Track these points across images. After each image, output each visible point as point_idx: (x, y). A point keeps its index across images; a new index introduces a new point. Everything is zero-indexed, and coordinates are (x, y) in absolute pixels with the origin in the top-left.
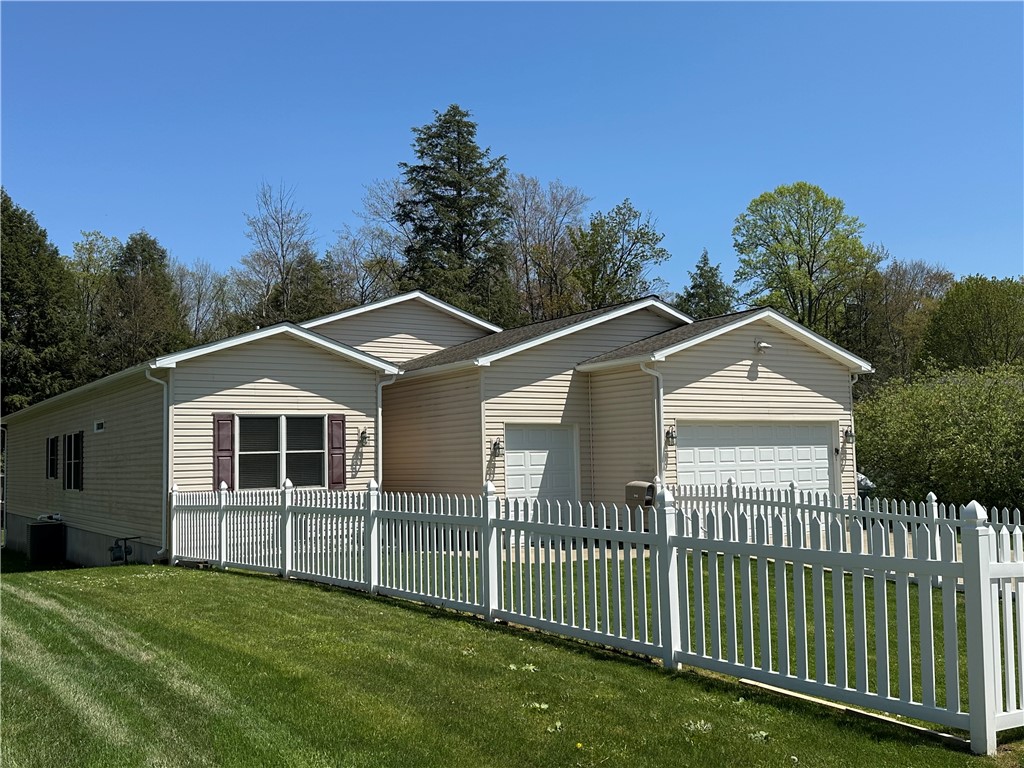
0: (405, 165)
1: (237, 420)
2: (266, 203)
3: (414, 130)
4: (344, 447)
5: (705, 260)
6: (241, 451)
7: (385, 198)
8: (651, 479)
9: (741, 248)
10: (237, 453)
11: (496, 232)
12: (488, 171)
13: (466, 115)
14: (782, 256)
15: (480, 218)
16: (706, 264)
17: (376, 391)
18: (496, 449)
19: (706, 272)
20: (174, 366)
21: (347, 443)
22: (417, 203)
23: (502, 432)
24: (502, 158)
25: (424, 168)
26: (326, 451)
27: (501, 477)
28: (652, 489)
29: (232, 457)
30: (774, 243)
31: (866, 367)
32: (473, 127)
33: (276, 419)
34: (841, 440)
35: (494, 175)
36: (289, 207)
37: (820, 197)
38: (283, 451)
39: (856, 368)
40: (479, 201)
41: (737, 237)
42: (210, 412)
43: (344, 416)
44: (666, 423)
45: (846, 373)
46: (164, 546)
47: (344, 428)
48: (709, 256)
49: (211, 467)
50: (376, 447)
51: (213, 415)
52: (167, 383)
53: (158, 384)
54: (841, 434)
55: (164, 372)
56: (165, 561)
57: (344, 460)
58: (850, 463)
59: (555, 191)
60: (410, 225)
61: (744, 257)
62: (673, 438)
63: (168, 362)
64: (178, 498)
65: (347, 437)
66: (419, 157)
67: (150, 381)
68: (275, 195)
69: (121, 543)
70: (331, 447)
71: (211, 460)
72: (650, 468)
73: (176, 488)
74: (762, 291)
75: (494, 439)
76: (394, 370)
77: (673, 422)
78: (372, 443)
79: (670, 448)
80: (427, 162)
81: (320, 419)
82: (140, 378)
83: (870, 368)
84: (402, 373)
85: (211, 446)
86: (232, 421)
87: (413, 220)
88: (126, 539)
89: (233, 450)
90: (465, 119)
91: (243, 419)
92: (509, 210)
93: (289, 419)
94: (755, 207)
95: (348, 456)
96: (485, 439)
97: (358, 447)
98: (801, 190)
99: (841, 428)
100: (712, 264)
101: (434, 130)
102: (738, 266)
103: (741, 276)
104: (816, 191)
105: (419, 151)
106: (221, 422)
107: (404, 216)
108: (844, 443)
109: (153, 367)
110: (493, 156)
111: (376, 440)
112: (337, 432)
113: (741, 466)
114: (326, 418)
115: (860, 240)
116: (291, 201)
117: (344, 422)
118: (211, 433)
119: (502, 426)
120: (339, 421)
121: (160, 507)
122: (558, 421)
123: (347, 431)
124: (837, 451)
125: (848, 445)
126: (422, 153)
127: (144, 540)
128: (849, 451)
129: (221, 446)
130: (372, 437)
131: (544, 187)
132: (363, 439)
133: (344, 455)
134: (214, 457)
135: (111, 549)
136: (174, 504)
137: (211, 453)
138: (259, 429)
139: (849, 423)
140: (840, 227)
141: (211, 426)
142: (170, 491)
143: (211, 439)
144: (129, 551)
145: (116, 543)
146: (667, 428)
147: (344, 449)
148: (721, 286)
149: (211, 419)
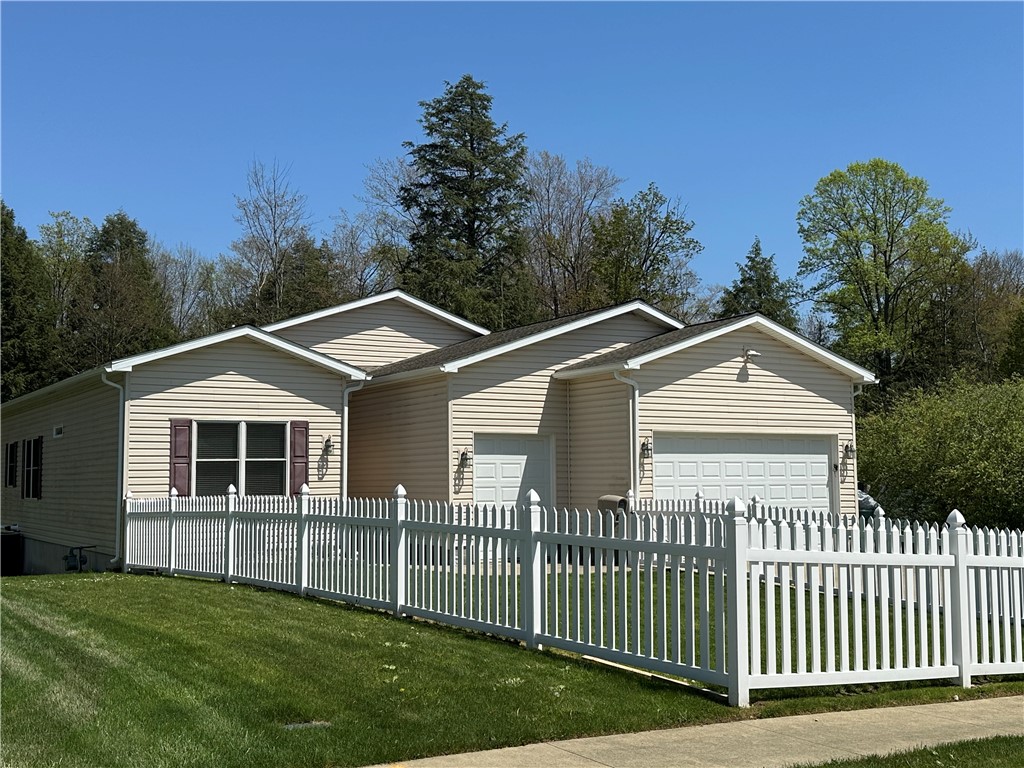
0: (410, 144)
1: (195, 426)
2: (257, 184)
3: (422, 104)
4: (307, 456)
5: (757, 250)
6: (198, 457)
7: (389, 179)
8: (625, 493)
9: (806, 234)
10: (194, 460)
11: (512, 218)
12: (504, 150)
13: (481, 87)
14: (854, 245)
15: (495, 202)
16: (758, 254)
17: (343, 398)
18: (464, 460)
19: (758, 263)
20: (130, 369)
21: (311, 452)
22: (423, 186)
23: (471, 442)
24: (520, 136)
25: (434, 146)
26: (288, 459)
27: (469, 488)
28: (624, 504)
29: (189, 464)
30: (845, 230)
31: (869, 377)
32: (489, 101)
33: (235, 426)
34: (841, 455)
35: (511, 154)
36: (283, 189)
37: (900, 178)
38: (243, 459)
39: (858, 379)
40: (494, 183)
41: (802, 222)
42: (167, 417)
43: (307, 423)
44: (641, 433)
45: (848, 383)
46: (117, 556)
47: (307, 436)
48: (761, 245)
49: (167, 474)
50: (342, 456)
51: (170, 420)
52: (124, 387)
53: (115, 388)
54: (840, 449)
55: (120, 376)
56: (119, 568)
57: (307, 469)
58: (851, 479)
59: (583, 171)
60: (415, 210)
61: (809, 245)
62: (648, 450)
63: (124, 365)
64: (132, 505)
65: (311, 445)
66: (428, 134)
67: (107, 385)
68: (268, 175)
69: (76, 552)
70: (294, 456)
71: (168, 467)
72: (624, 482)
73: (130, 494)
74: (831, 284)
75: (462, 449)
76: (361, 376)
77: (650, 434)
78: (338, 452)
79: (646, 461)
80: (436, 139)
81: (282, 426)
82: (96, 383)
83: (873, 378)
84: (369, 378)
85: (168, 452)
86: (190, 427)
87: (419, 205)
88: (81, 548)
89: (190, 457)
90: (479, 92)
91: (201, 425)
92: (527, 194)
93: (250, 426)
94: (823, 188)
95: (311, 465)
96: (451, 449)
97: (322, 456)
98: (877, 169)
99: (840, 443)
100: (765, 254)
101: (444, 104)
102: (802, 255)
103: (806, 267)
104: (895, 169)
105: (426, 127)
106: (179, 428)
107: (409, 200)
108: (843, 458)
109: (109, 370)
110: (511, 133)
111: (342, 449)
112: (300, 439)
113: (725, 480)
114: (288, 425)
115: (946, 226)
116: (284, 184)
117: (307, 429)
118: (168, 438)
119: (471, 435)
120: (301, 429)
121: (112, 514)
122: (535, 431)
123: (311, 439)
124: (836, 467)
125: (849, 461)
126: (431, 129)
127: (99, 549)
128: (849, 467)
129: (178, 453)
130: (338, 446)
131: (571, 168)
132: (327, 448)
133: (307, 463)
134: (170, 463)
135: (66, 558)
136: (128, 511)
137: (168, 459)
138: (217, 434)
139: (850, 437)
140: (923, 211)
141: (168, 431)
142: (124, 498)
143: (168, 445)
144: (83, 561)
145: (71, 552)
146: (643, 440)
147: (307, 458)
148: (775, 279)
149: (168, 424)
